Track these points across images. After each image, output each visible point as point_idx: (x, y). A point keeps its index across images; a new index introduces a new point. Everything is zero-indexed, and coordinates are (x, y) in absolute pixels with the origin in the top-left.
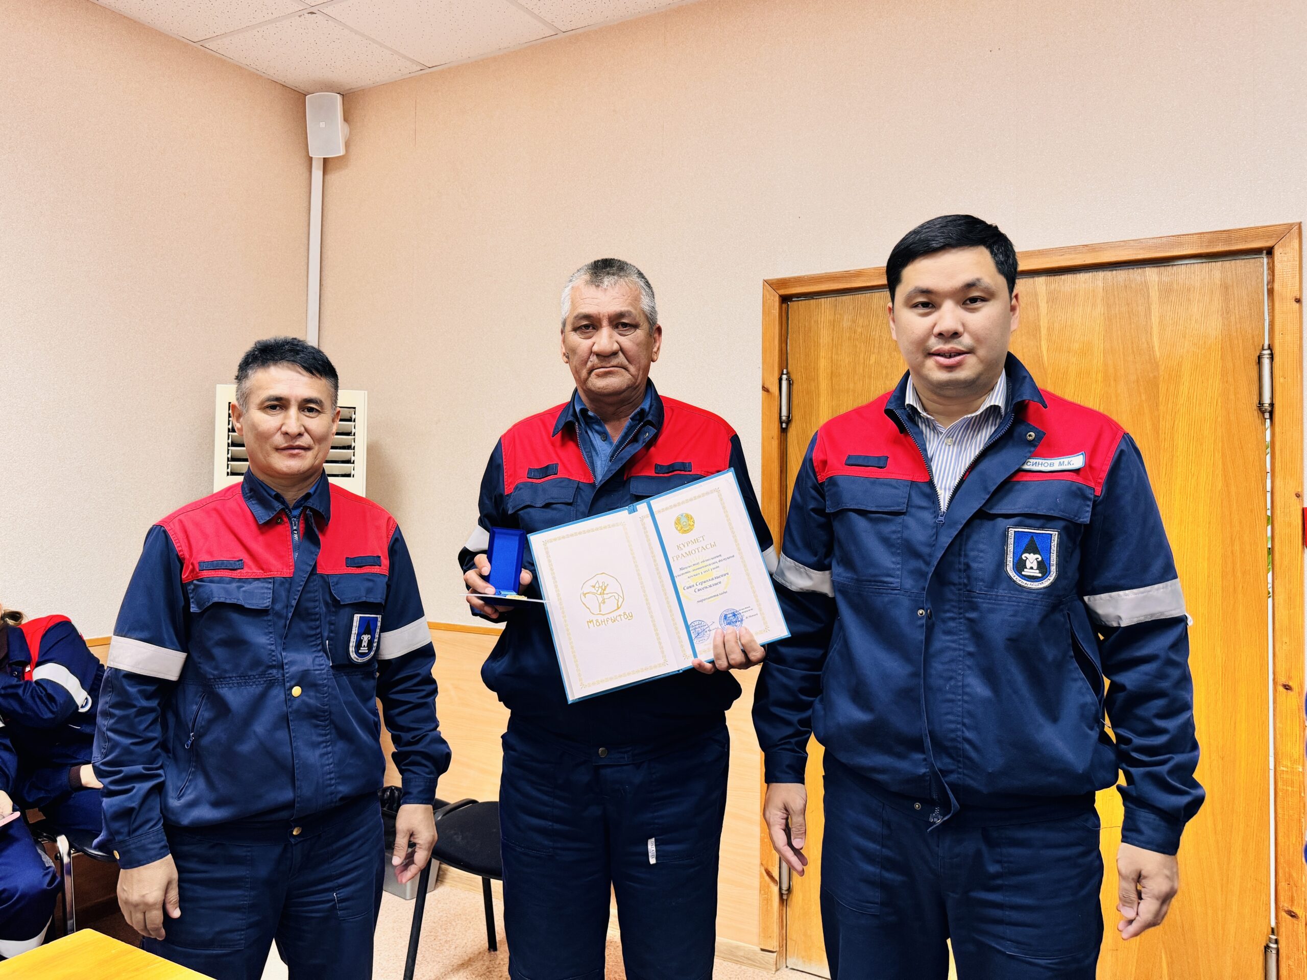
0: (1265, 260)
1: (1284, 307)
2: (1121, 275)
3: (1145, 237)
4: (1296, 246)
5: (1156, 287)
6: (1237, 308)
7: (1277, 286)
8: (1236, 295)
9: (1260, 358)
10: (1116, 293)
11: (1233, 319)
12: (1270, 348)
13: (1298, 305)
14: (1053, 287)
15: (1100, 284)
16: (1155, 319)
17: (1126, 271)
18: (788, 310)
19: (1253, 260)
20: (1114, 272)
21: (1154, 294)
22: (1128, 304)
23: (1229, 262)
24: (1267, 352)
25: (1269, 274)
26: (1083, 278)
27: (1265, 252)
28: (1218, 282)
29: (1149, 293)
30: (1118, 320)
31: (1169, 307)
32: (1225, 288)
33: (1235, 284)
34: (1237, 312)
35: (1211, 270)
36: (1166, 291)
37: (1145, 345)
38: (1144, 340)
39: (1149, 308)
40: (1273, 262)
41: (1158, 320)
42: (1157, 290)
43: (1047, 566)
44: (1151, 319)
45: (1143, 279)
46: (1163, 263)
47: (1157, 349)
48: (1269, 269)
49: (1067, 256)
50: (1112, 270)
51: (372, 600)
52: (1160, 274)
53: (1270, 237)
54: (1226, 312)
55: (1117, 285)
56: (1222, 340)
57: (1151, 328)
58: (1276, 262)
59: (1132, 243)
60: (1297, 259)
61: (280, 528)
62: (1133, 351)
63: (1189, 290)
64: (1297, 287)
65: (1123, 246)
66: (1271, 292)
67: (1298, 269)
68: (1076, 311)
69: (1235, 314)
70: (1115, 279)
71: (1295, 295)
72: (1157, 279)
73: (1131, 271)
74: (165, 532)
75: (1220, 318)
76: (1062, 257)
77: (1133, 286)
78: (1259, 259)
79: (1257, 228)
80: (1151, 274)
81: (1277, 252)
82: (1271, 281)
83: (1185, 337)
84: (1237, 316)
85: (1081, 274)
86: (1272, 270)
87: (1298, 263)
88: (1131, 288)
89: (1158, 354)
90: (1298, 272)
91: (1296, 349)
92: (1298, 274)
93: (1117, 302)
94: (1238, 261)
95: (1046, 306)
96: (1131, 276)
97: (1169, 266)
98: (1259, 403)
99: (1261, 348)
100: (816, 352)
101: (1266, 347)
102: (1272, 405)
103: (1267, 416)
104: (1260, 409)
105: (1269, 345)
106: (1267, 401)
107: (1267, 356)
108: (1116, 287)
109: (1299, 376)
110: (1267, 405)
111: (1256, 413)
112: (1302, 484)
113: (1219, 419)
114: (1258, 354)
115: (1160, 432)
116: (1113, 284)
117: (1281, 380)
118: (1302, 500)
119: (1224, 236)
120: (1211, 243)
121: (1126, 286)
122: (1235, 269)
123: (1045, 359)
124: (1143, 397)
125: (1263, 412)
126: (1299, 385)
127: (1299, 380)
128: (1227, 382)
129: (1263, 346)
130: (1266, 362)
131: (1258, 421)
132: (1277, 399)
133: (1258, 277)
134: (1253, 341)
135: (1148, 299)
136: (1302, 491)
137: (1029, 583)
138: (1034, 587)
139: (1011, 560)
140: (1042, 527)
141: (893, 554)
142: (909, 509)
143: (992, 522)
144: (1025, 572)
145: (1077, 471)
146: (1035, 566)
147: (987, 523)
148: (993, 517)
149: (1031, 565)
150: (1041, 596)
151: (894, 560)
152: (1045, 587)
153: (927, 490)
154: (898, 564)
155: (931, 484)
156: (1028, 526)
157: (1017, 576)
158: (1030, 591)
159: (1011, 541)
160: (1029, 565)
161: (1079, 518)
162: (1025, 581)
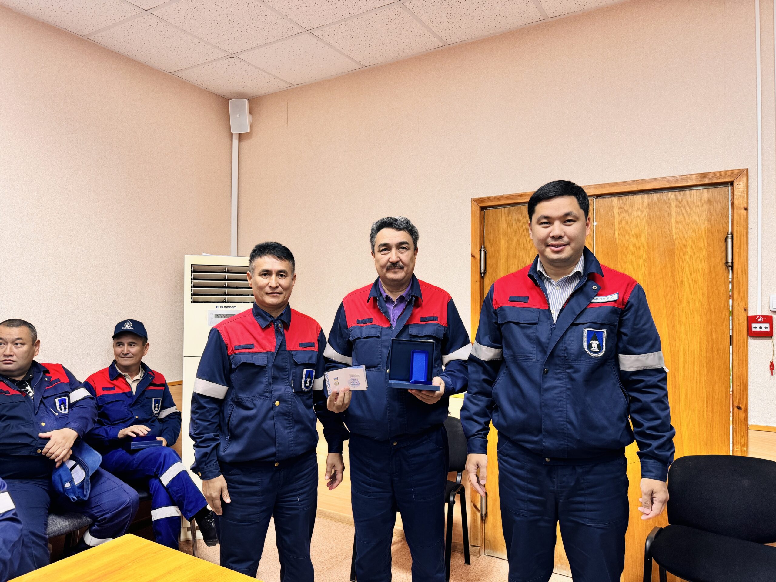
0: (730, 188)
1: (739, 212)
2: (656, 195)
3: (668, 176)
4: (745, 179)
5: (674, 201)
6: (715, 213)
7: (735, 201)
8: (714, 207)
9: (726, 239)
10: (653, 205)
11: (713, 218)
12: (732, 234)
13: (746, 211)
14: (621, 202)
15: (646, 201)
16: (673, 219)
17: (659, 194)
18: (484, 214)
19: (724, 188)
20: (653, 194)
21: (673, 205)
22: (660, 211)
23: (710, 189)
24: (730, 236)
25: (731, 195)
27: (730, 184)
28: (706, 199)
29: (670, 205)
30: (654, 219)
31: (680, 213)
32: (709, 202)
33: (714, 200)
34: (715, 215)
35: (702, 193)
36: (679, 204)
37: (668, 232)
38: (667, 230)
39: (671, 213)
40: (734, 189)
41: (675, 220)
42: (674, 202)
44: (671, 219)
45: (667, 198)
46: (676, 189)
47: (674, 234)
48: (731, 193)
49: (628, 186)
50: (652, 193)
51: (311, 362)
52: (676, 195)
53: (732, 176)
54: (710, 215)
55: (654, 201)
56: (707, 229)
57: (671, 223)
59: (662, 179)
60: (746, 187)
61: (270, 330)
62: (662, 236)
63: (691, 204)
64: (745, 202)
65: (657, 181)
66: (732, 204)
68: (633, 214)
69: (714, 216)
70: (653, 198)
71: (744, 206)
72: (674, 198)
73: (661, 194)
74: (218, 332)
75: (706, 218)
76: (626, 187)
77: (662, 201)
78: (726, 188)
79: (725, 171)
80: (672, 195)
81: (736, 184)
82: (733, 199)
83: (688, 228)
84: (715, 217)
85: (636, 196)
86: (733, 193)
87: (746, 189)
88: (661, 202)
89: (675, 237)
90: (746, 194)
91: (745, 234)
92: (746, 195)
93: (654, 210)
94: (715, 189)
95: (618, 212)
96: (661, 196)
97: (680, 191)
98: (726, 262)
99: (727, 233)
100: (499, 237)
101: (729, 233)
102: (732, 263)
103: (730, 268)
104: (726, 265)
105: (731, 232)
106: (730, 261)
107: (730, 238)
108: (653, 202)
109: (746, 248)
110: (730, 263)
111: (724, 267)
112: (747, 304)
113: (706, 270)
114: (725, 237)
115: (676, 277)
116: (652, 200)
117: (737, 250)
118: (747, 312)
119: (709, 175)
120: (702, 179)
121: (658, 201)
122: (714, 193)
123: (617, 240)
124: (667, 259)
125: (728, 267)
126: (746, 252)
127: (746, 250)
128: (710, 251)
129: (728, 232)
130: (730, 241)
131: (725, 271)
132: (735, 260)
133: (726, 197)
134: (723, 230)
135: (670, 209)
136: (747, 307)
137: (594, 354)
138: (596, 356)
139: (586, 344)
140: (599, 328)
141: (532, 343)
142: (539, 322)
143: (576, 327)
144: (593, 349)
145: (615, 301)
146: (596, 346)
147: (574, 327)
148: (577, 325)
149: (594, 346)
150: (599, 360)
151: (532, 346)
152: (601, 356)
153: (547, 313)
154: (534, 348)
155: (549, 310)
156: (594, 328)
157: (589, 352)
158: (595, 358)
159: (586, 335)
160: (593, 346)
161: (615, 323)
162: (592, 354)
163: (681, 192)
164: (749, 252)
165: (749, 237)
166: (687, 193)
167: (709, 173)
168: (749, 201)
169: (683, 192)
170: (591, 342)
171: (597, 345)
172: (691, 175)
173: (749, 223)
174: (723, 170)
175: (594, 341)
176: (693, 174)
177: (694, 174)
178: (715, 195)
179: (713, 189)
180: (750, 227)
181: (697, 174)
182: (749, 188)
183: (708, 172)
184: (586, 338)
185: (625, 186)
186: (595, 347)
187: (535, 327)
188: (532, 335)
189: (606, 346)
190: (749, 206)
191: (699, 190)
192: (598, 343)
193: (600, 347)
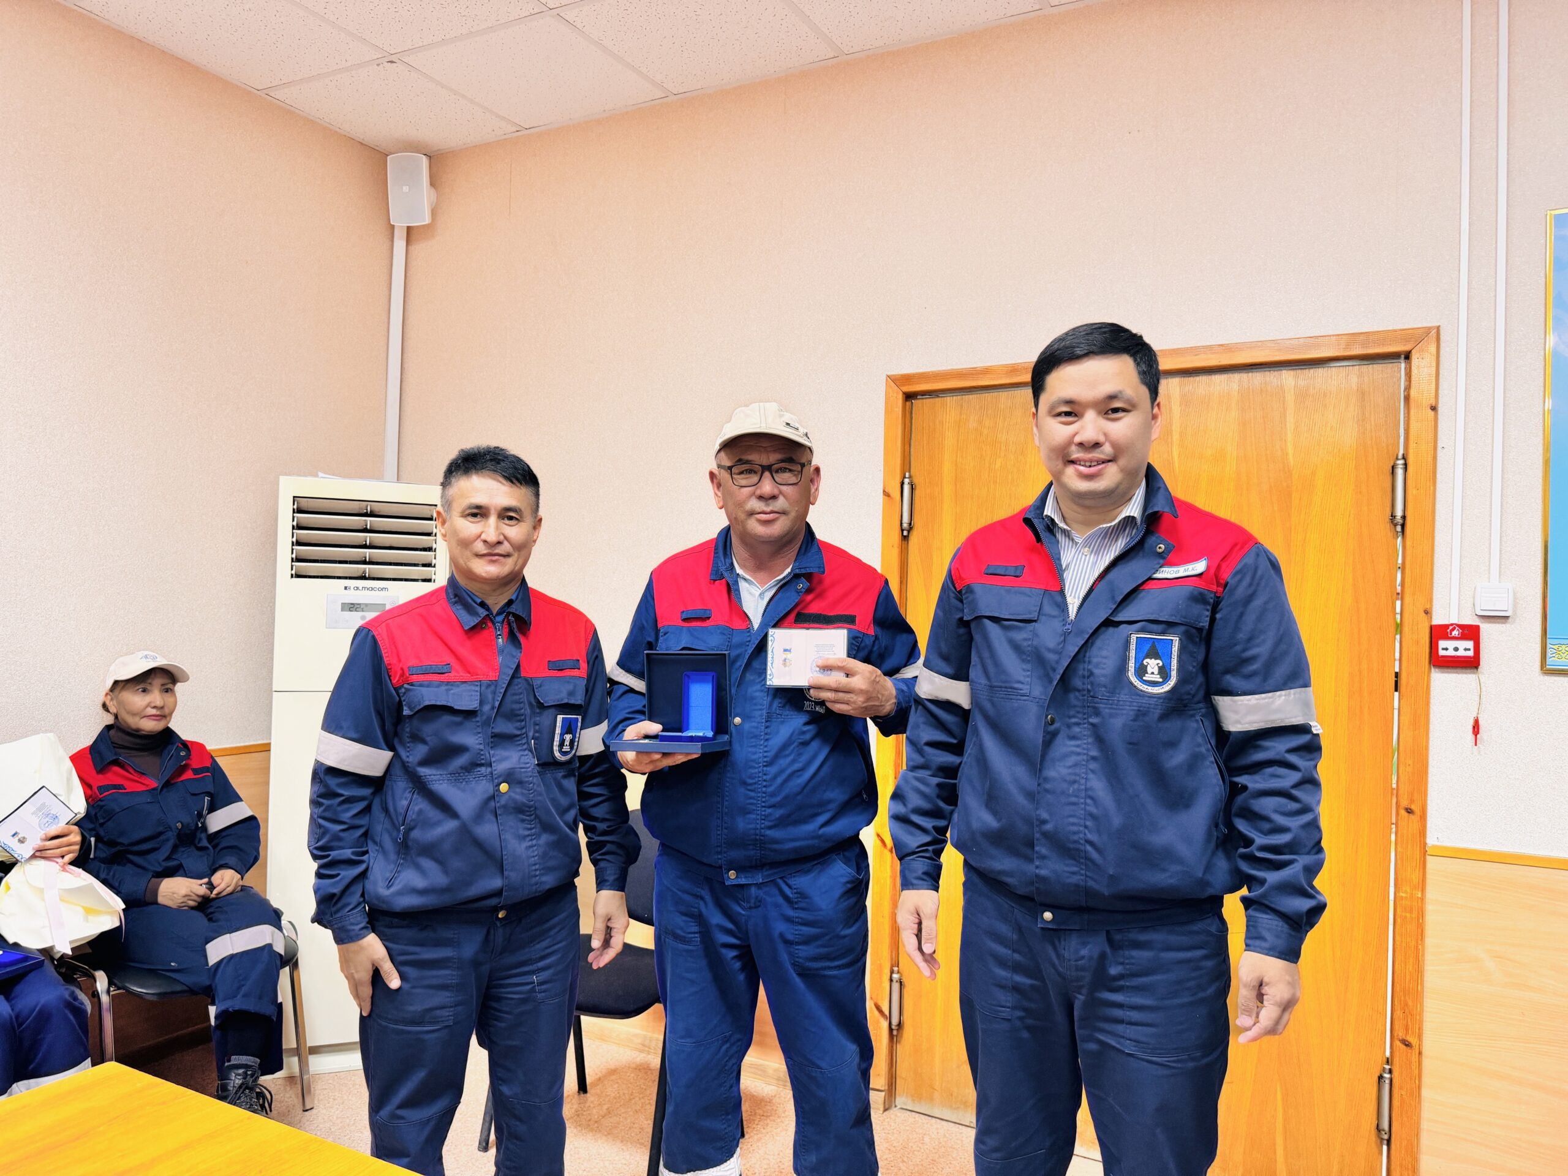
0: (1403, 365)
1: (1420, 416)
2: (1257, 378)
3: (1282, 339)
4: (1433, 349)
5: (1293, 388)
6: (1372, 416)
7: (1413, 393)
8: (1372, 402)
9: (1394, 468)
10: (1251, 397)
11: (1367, 426)
12: (1404, 458)
13: (1432, 413)
14: (1189, 388)
15: (1235, 386)
17: (1263, 374)
18: (912, 408)
19: (1391, 365)
20: (1250, 374)
21: (1290, 398)
22: (1263, 409)
23: (1365, 367)
24: (1401, 462)
25: (1406, 380)
26: (1218, 379)
27: (1403, 356)
28: (1355, 387)
29: (1284, 397)
30: (1252, 425)
31: (1304, 414)
32: (1362, 394)
33: (1371, 390)
34: (1372, 419)
35: (1348, 375)
36: (1302, 396)
37: (1280, 453)
38: (1278, 447)
40: (1410, 368)
41: (1292, 427)
42: (1292, 392)
43: (1168, 671)
44: (1286, 425)
45: (1279, 382)
47: (1291, 457)
48: (1406, 374)
49: (1202, 357)
50: (1248, 373)
51: (573, 701)
52: (1297, 378)
53: (1408, 340)
54: (1362, 420)
55: (1252, 387)
56: (1357, 448)
57: (1286, 434)
58: (1413, 368)
59: (1268, 344)
60: (1434, 364)
61: (485, 634)
62: (1267, 460)
63: (1325, 395)
64: (1433, 395)
65: (1259, 347)
66: (1407, 398)
67: (1434, 375)
68: (1210, 414)
69: (1371, 421)
70: (1250, 382)
71: (1431, 402)
72: (1293, 383)
73: (1267, 373)
74: (372, 635)
75: (1356, 426)
76: (1197, 357)
77: (1269, 389)
78: (1396, 364)
79: (1395, 331)
80: (1287, 377)
81: (1414, 356)
82: (1408, 388)
83: (1320, 444)
84: (1373, 424)
85: (1216, 376)
86: (1409, 375)
87: (1434, 369)
88: (1267, 390)
89: (1292, 463)
90: (1434, 378)
91: (1430, 460)
92: (1434, 381)
93: (1252, 407)
94: (1374, 365)
95: (1182, 409)
96: (1268, 379)
98: (1392, 516)
99: (1395, 457)
100: (940, 455)
101: (1400, 456)
102: (1404, 517)
103: (1399, 528)
104: (1392, 522)
105: (1403, 454)
106: (1399, 513)
107: (1401, 466)
108: (1251, 391)
109: (1432, 488)
110: (1399, 518)
111: (1388, 525)
112: (1431, 601)
113: (1351, 531)
114: (1392, 464)
115: (1292, 544)
116: (1249, 387)
117: (1415, 492)
118: (1431, 618)
119: (1361, 338)
120: (1348, 345)
121: (1262, 390)
122: (1373, 374)
123: (1177, 466)
124: (1276, 509)
125: (1395, 525)
126: (1431, 496)
127: (1431, 491)
128: (1360, 492)
129: (1397, 455)
130: (1400, 472)
131: (1390, 534)
132: (1409, 511)
133: (1395, 383)
134: (1388, 450)
135: (1284, 404)
136: (1431, 608)
137: (1150, 688)
138: (1155, 692)
139: (1133, 665)
140: (1163, 633)
141: (1023, 661)
142: (1040, 617)
143: (1116, 629)
144: (1147, 678)
145: (1200, 575)
146: (1156, 671)
147: (1111, 630)
148: (1118, 624)
149: (1152, 671)
150: (1161, 701)
151: (1024, 667)
152: (1165, 692)
153: (1059, 599)
154: (1028, 671)
155: (1062, 592)
156: (1150, 632)
157: (1138, 682)
158: (1152, 696)
159: (1133, 647)
160: (1149, 670)
161: (1200, 622)
162: (1146, 687)
163: (1307, 370)
164: (1438, 495)
165: (1439, 465)
166: (1320, 372)
167: (1362, 333)
168: (1440, 392)
169: (1312, 371)
170: (1145, 662)
171: (1159, 667)
172: (1328, 336)
173: (1439, 437)
174: (1390, 328)
175: (1151, 659)
176: (1330, 336)
177: (1333, 335)
178: (1373, 379)
179: (1371, 366)
180: (1440, 445)
181: (1338, 335)
182: (1441, 366)
183: (1360, 331)
184: (1133, 654)
185: (1196, 355)
186: (1153, 673)
187: (1032, 628)
188: (1025, 644)
189: (1178, 670)
190: (1440, 402)
191: (1342, 368)
192: (1161, 664)
193: (1164, 672)
